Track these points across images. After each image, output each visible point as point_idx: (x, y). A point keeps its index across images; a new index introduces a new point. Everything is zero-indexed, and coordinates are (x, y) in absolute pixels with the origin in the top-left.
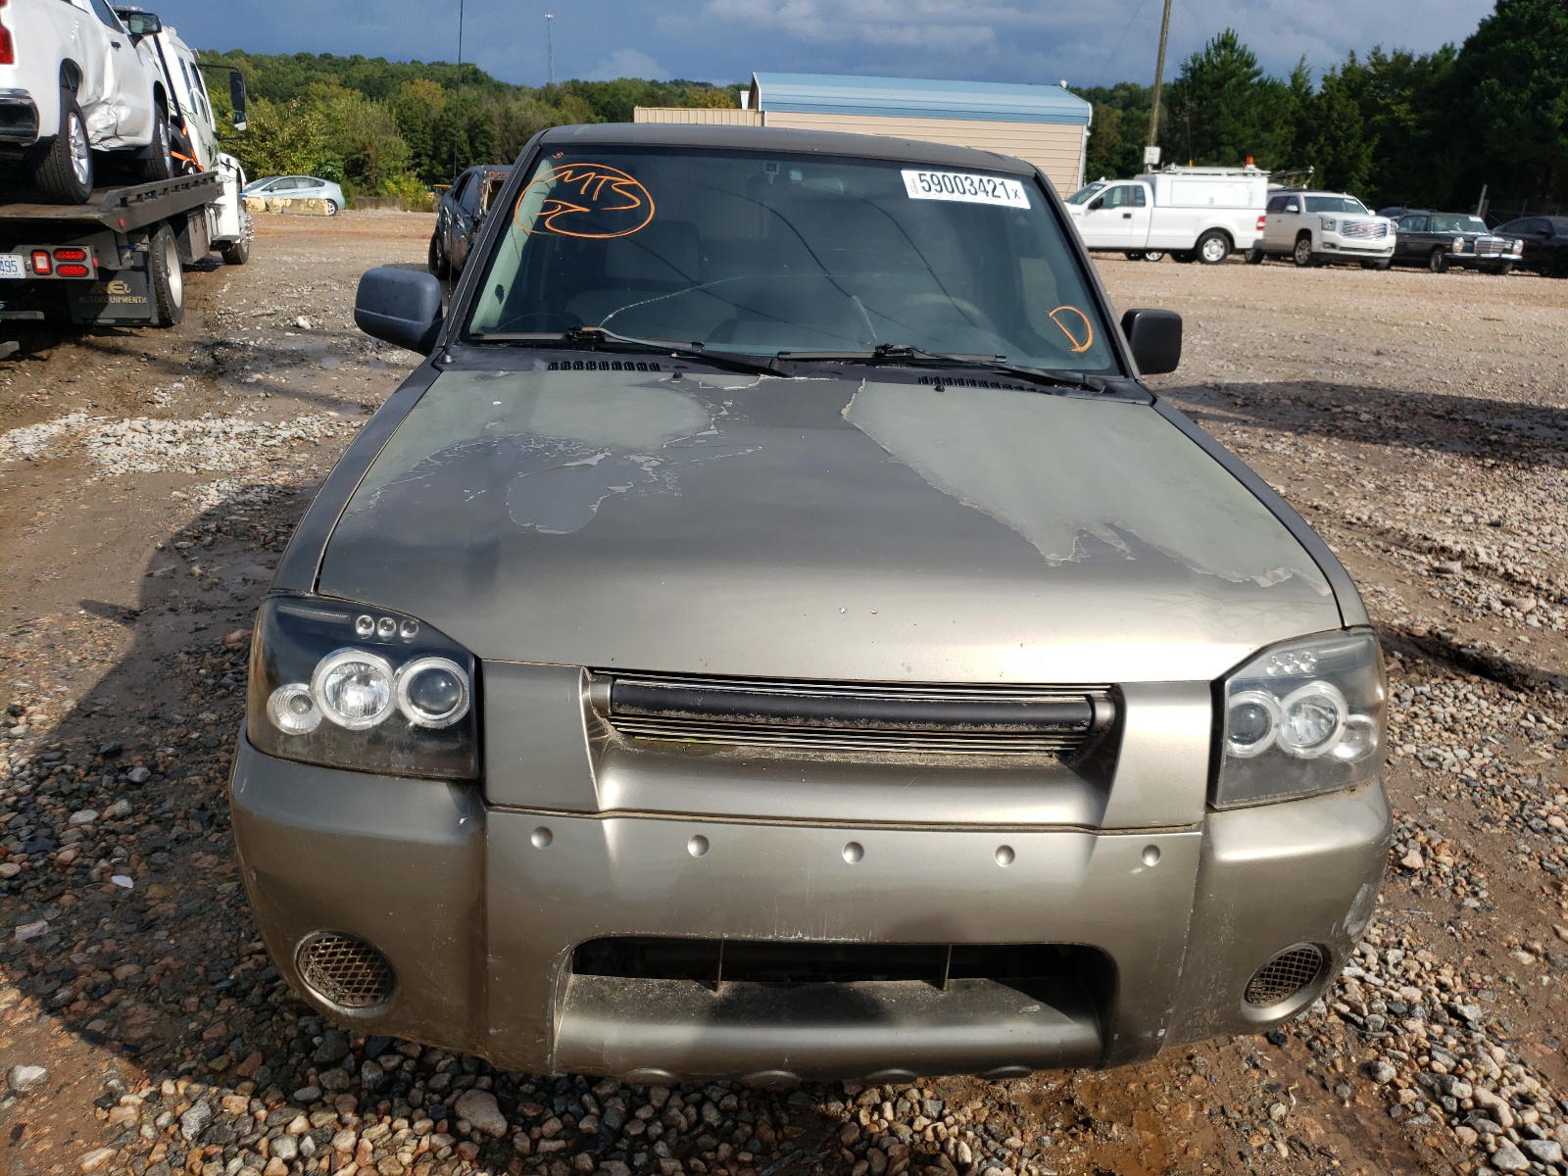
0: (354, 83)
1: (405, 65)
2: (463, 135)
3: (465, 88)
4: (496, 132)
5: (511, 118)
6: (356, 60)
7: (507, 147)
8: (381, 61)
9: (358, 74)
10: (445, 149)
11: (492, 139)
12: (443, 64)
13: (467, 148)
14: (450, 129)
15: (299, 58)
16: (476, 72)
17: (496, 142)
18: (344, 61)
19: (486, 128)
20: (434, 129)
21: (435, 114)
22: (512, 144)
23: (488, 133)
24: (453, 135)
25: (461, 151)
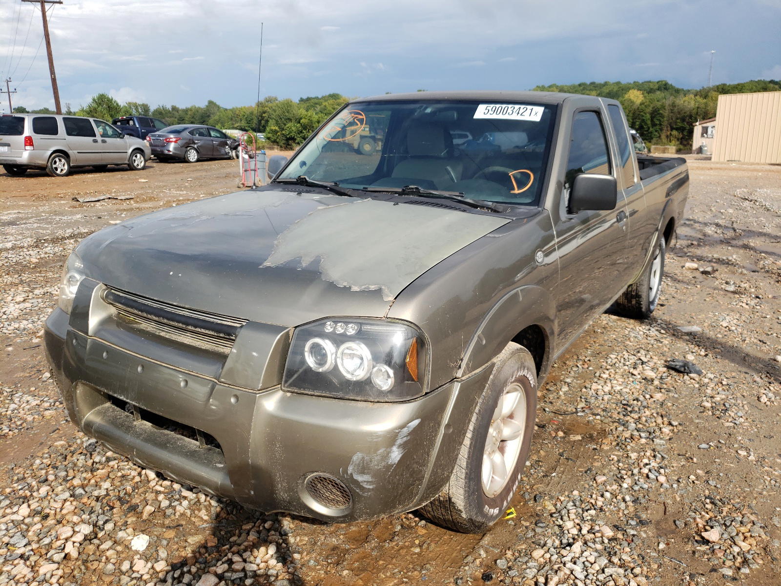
0: (603, 94)
1: (630, 84)
2: (648, 116)
3: (658, 93)
4: (666, 113)
5: (675, 106)
6: (606, 84)
7: (671, 121)
8: (618, 83)
9: (606, 90)
10: (638, 123)
11: (663, 117)
12: (650, 82)
13: (649, 122)
14: (642, 113)
15: (580, 85)
16: (666, 84)
17: (665, 119)
18: (600, 84)
19: (661, 112)
20: (634, 114)
21: (635, 107)
22: (674, 119)
23: (662, 114)
24: (643, 116)
25: (646, 124)
